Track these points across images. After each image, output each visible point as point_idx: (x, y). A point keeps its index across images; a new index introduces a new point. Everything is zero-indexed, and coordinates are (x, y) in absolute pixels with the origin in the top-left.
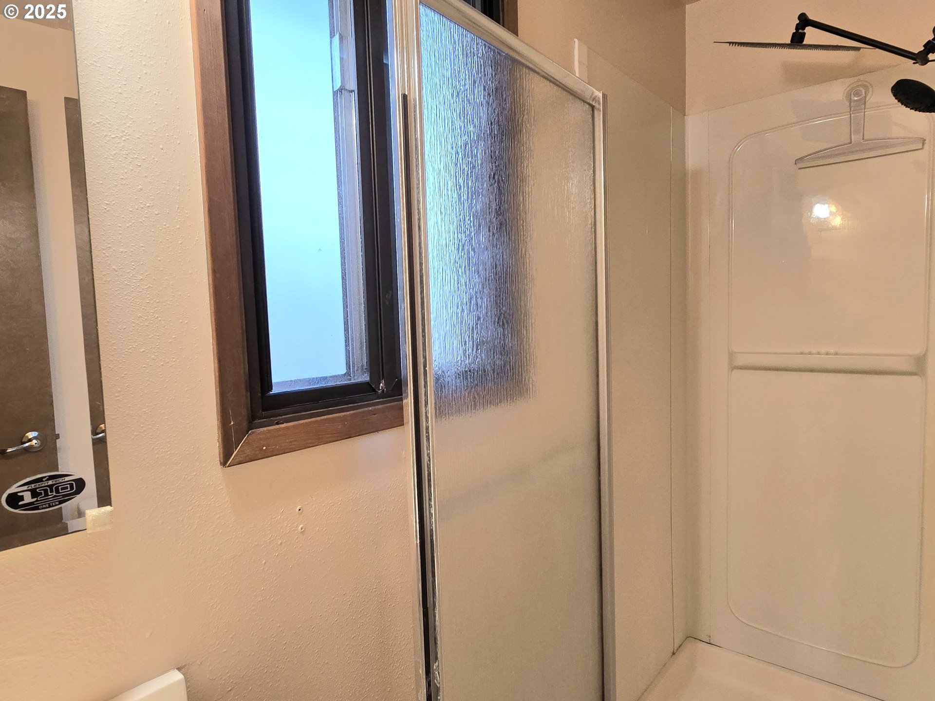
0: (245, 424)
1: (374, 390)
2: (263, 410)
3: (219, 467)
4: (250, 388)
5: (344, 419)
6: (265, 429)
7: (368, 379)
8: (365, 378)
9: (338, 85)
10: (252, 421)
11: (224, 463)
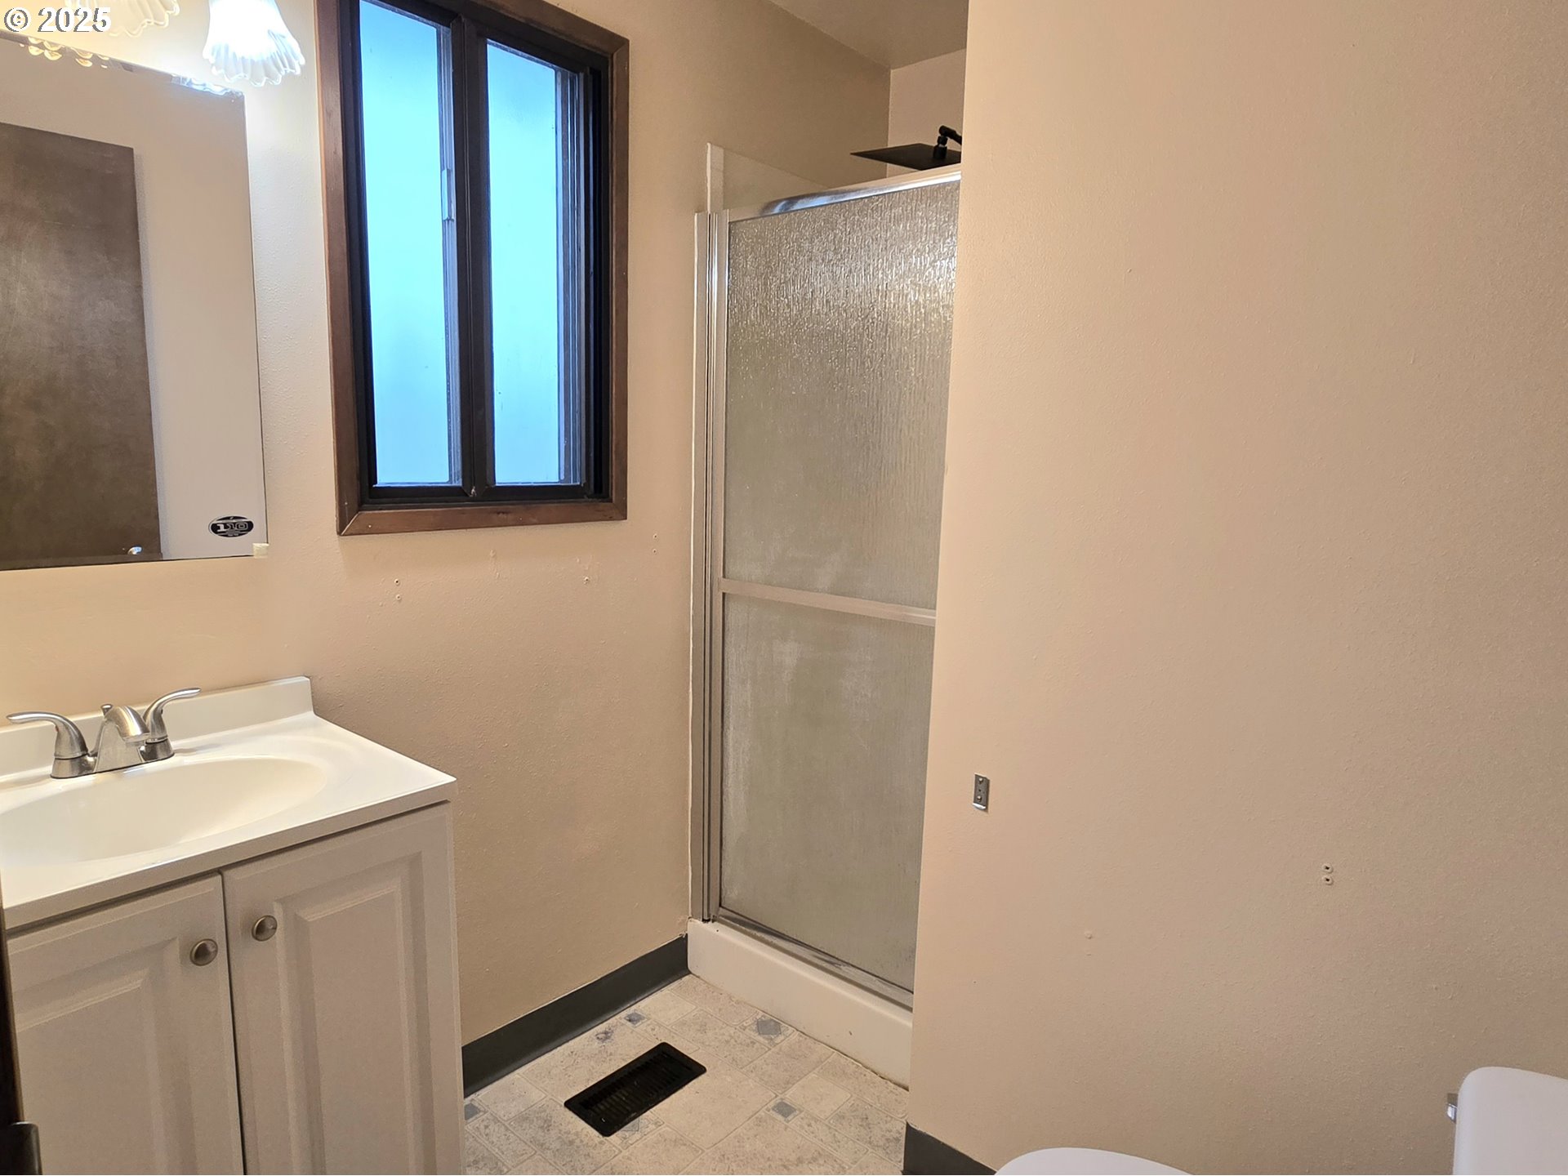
0: (356, 506)
1: (467, 495)
2: (370, 498)
3: (337, 536)
4: (360, 478)
5: (435, 514)
6: (371, 512)
7: (461, 484)
8: (458, 483)
9: (446, 216)
10: (362, 505)
11: (339, 533)
